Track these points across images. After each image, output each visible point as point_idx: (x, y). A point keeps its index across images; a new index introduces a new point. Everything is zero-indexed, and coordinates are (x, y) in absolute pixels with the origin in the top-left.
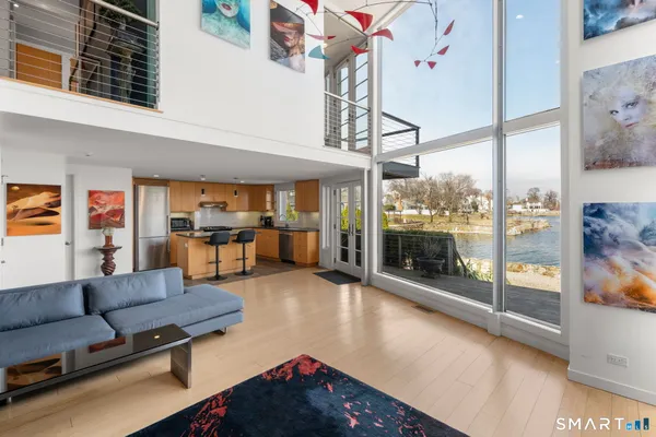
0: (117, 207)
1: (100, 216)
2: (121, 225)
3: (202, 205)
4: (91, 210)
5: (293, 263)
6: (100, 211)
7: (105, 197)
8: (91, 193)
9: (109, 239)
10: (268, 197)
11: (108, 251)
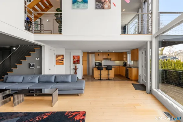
0: (78, 59)
1: (75, 61)
2: (79, 63)
3: (104, 59)
4: (73, 60)
5: (129, 79)
6: (75, 60)
7: (76, 57)
8: (73, 56)
9: (76, 66)
10: (125, 56)
11: (76, 69)
